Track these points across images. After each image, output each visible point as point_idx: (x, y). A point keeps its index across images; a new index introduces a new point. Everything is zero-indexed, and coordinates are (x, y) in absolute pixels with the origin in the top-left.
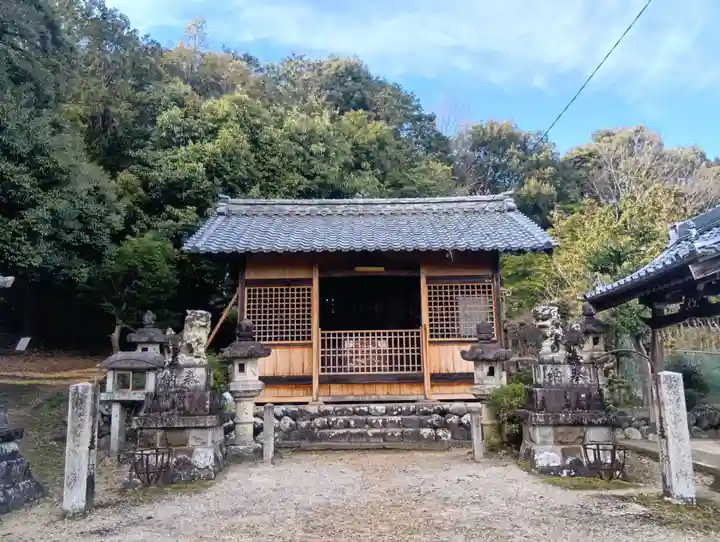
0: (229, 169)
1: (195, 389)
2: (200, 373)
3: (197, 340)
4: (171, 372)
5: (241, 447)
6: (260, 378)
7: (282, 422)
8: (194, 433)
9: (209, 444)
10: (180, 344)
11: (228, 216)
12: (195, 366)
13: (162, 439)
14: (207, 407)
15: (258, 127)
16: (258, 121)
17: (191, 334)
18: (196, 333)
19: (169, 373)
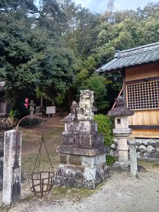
0: (124, 47)
1: (85, 133)
2: (87, 124)
3: (85, 106)
4: (74, 124)
5: (122, 163)
6: (130, 127)
7: (148, 148)
8: (84, 159)
9: (92, 166)
10: (77, 109)
11: (119, 58)
12: (85, 120)
13: (70, 159)
14: (90, 144)
15: (135, 29)
16: (134, 27)
17: (82, 103)
18: (85, 102)
19: (73, 124)
